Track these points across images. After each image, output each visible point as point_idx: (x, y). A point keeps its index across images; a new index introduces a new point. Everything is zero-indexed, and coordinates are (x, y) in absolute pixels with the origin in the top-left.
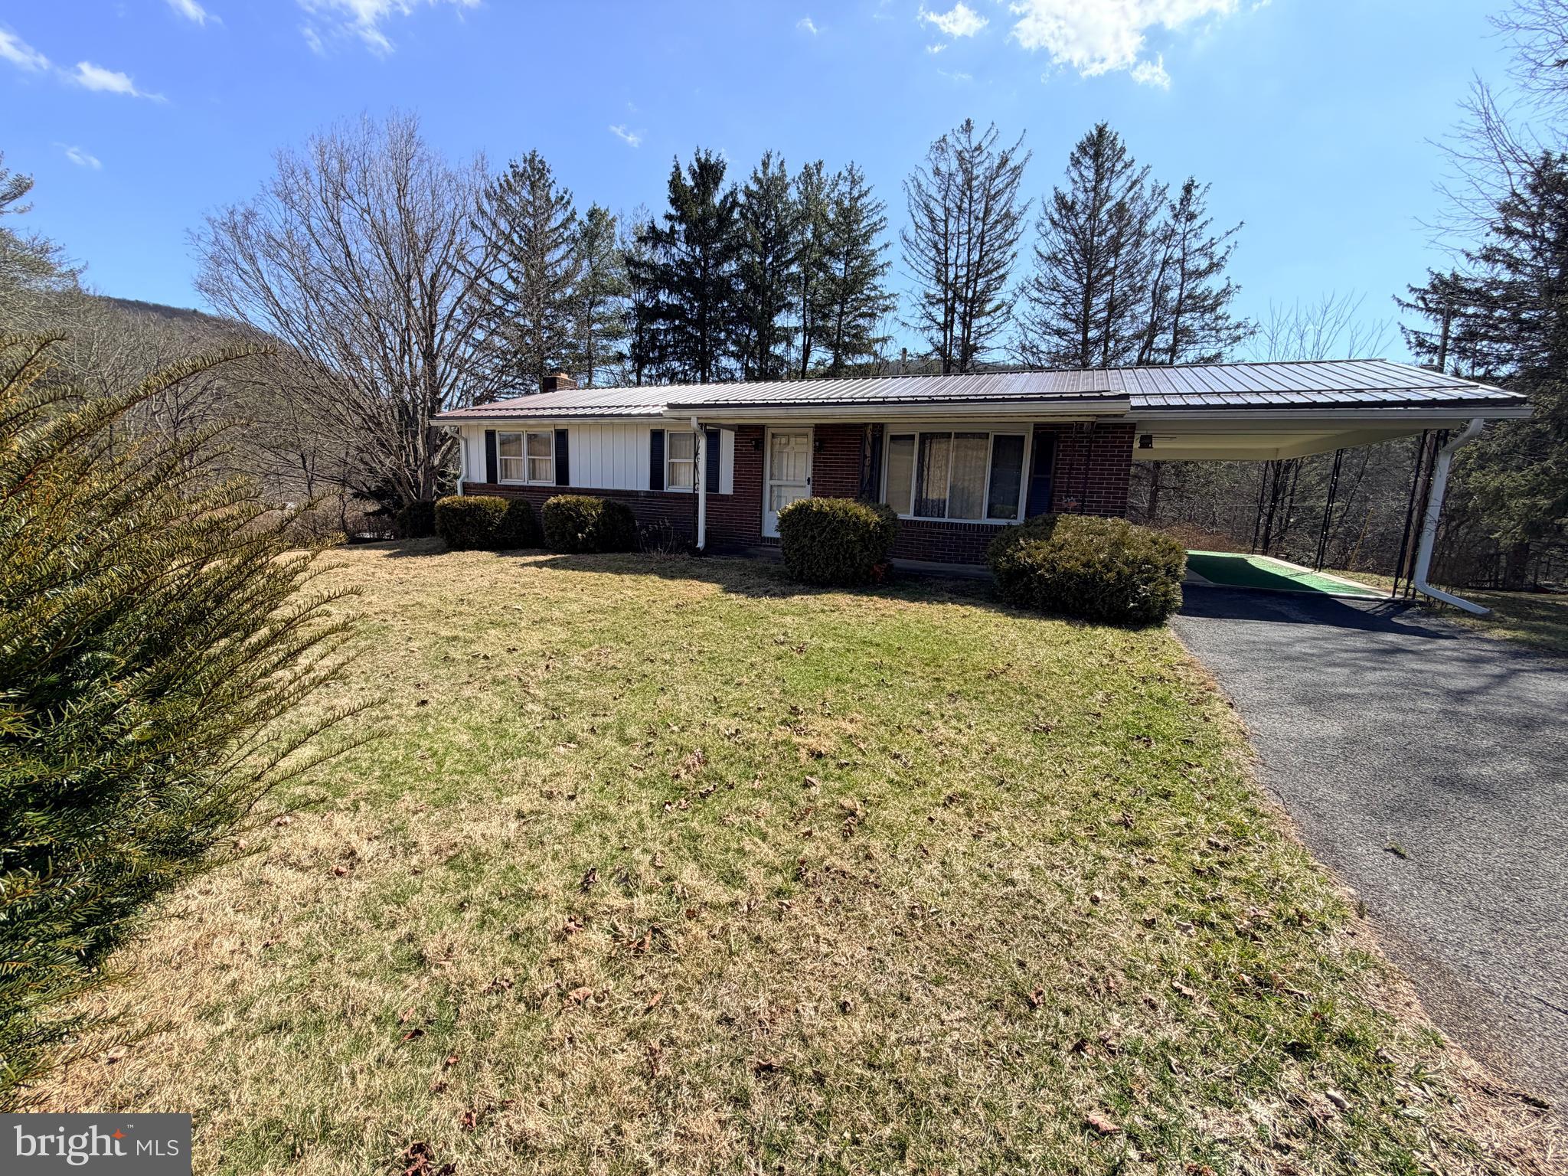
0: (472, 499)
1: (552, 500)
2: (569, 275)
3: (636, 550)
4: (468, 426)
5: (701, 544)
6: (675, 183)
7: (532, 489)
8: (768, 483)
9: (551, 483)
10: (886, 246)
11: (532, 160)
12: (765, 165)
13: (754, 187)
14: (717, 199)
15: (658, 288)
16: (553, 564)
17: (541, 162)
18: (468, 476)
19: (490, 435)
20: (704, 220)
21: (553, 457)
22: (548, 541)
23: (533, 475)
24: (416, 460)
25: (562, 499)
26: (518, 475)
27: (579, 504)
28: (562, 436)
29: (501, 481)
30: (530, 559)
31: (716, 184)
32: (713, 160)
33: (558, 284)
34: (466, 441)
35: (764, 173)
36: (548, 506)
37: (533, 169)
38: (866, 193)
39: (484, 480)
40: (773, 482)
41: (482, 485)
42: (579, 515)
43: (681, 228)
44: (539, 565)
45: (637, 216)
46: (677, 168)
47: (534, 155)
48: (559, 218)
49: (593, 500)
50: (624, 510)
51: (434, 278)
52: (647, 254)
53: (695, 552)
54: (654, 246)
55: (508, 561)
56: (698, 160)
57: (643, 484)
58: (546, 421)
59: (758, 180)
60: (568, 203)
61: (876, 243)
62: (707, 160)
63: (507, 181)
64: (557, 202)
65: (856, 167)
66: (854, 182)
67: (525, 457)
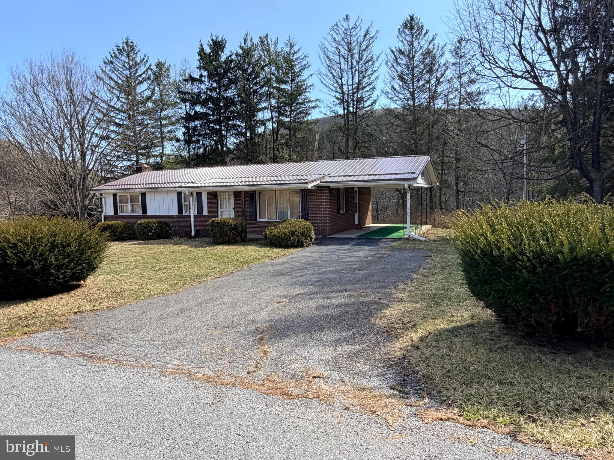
0: (110, 223)
1: (139, 222)
2: (149, 98)
3: (170, 238)
4: (106, 193)
5: (193, 234)
6: (201, 52)
7: (132, 216)
8: (220, 210)
9: (140, 214)
10: (311, 75)
11: (127, 43)
12: (245, 40)
13: (240, 51)
14: (223, 58)
15: (195, 104)
16: (140, 244)
17: (132, 42)
18: (106, 213)
19: (115, 195)
20: (216, 69)
21: (140, 204)
22: (138, 236)
23: (133, 211)
24: (76, 202)
25: (143, 221)
26: (127, 211)
27: (149, 222)
28: (143, 195)
29: (120, 214)
30: (132, 243)
31: (222, 51)
32: (220, 40)
33: (143, 102)
34: (105, 198)
35: (245, 44)
36: (138, 224)
37: (128, 46)
38: (298, 51)
39: (112, 213)
40: (222, 210)
41: (112, 216)
42: (149, 226)
43: (205, 73)
44: (135, 244)
45: (183, 66)
46: (202, 46)
47: (128, 39)
48: (142, 69)
49: (154, 220)
50: (166, 224)
51: (84, 119)
52: (189, 87)
53: (190, 237)
54: (192, 84)
55: (124, 244)
56: (212, 40)
57: (175, 213)
58: (136, 190)
59: (242, 48)
60: (147, 61)
61: (305, 74)
62: (216, 39)
63: (114, 53)
64: (141, 62)
65: (291, 39)
66: (291, 47)
67: (129, 204)
